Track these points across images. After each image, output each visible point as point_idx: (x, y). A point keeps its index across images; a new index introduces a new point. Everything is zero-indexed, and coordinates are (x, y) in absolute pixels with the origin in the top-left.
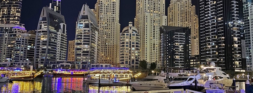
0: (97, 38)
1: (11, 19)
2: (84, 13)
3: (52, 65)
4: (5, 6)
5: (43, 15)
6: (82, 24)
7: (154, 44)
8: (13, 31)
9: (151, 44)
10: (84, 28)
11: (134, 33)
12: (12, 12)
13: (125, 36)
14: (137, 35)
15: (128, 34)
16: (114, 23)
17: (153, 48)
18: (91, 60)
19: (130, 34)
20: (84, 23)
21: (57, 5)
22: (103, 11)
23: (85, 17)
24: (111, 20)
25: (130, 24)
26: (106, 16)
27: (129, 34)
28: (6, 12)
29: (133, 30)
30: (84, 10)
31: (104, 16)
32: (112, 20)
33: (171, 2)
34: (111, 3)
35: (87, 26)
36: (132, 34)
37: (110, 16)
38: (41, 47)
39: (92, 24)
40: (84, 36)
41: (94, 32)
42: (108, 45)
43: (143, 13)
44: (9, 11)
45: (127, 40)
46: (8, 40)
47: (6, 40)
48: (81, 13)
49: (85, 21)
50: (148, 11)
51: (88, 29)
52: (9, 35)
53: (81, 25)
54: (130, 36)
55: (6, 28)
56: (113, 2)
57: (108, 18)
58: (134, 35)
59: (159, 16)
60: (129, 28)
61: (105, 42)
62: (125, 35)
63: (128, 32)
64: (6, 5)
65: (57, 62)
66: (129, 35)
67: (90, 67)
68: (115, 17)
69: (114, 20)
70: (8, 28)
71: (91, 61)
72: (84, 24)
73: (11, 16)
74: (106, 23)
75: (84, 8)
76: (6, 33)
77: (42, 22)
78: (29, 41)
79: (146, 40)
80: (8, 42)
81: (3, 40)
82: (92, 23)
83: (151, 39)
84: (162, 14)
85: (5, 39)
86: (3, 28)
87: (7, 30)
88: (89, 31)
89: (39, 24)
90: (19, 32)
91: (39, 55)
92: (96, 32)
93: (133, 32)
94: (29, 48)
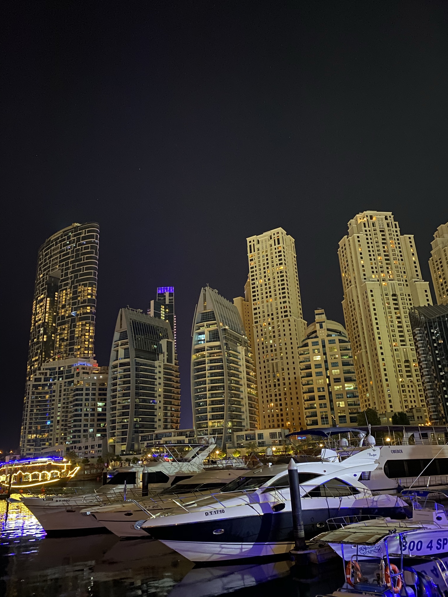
0: (243, 362)
1: (76, 347)
2: (205, 308)
3: (146, 443)
4: (64, 323)
5: (121, 327)
6: (203, 333)
7: (407, 361)
8: (72, 373)
9: (399, 361)
10: (207, 342)
11: (334, 336)
12: (77, 332)
13: (310, 347)
14: (341, 341)
15: (317, 342)
16: (289, 321)
17: (407, 371)
18: (232, 422)
19: (323, 342)
20: (206, 330)
21: (167, 302)
22: (260, 297)
23: (209, 317)
24: (280, 315)
25: (317, 314)
26: (267, 306)
27: (319, 340)
28: (66, 335)
29: (328, 330)
30: (205, 300)
31: (263, 308)
32: (283, 314)
33: (433, 246)
34: (276, 275)
35: (214, 336)
36: (327, 340)
37: (277, 305)
38: (119, 403)
39: (225, 329)
40: (211, 361)
41: (235, 348)
42: (281, 379)
43: (361, 283)
44: (73, 332)
45: (318, 358)
46: (64, 395)
47: (60, 396)
48: (200, 309)
49: (208, 326)
50: (373, 276)
51: (217, 343)
52: (65, 383)
53: (202, 337)
54: (324, 346)
55: (59, 368)
56: (281, 272)
57: (272, 310)
58: (332, 342)
59: (407, 285)
60: (318, 325)
61: (274, 372)
62: (310, 344)
63: (316, 337)
64: (66, 319)
65: (157, 435)
66: (320, 343)
67: (233, 443)
68: (291, 305)
69: (288, 313)
70: (64, 367)
71: (233, 426)
72: (207, 333)
73: (75, 341)
74: (269, 324)
75: (205, 295)
76: (61, 379)
77: (120, 342)
78: (100, 392)
79: (382, 354)
80: (64, 399)
81: (54, 396)
82: (227, 327)
83: (394, 348)
84: (414, 280)
85: (58, 394)
86: (55, 369)
87: (61, 373)
88: (219, 347)
89: (113, 349)
90: (84, 373)
91: (117, 421)
92: (241, 349)
93: (329, 335)
94: (100, 407)
